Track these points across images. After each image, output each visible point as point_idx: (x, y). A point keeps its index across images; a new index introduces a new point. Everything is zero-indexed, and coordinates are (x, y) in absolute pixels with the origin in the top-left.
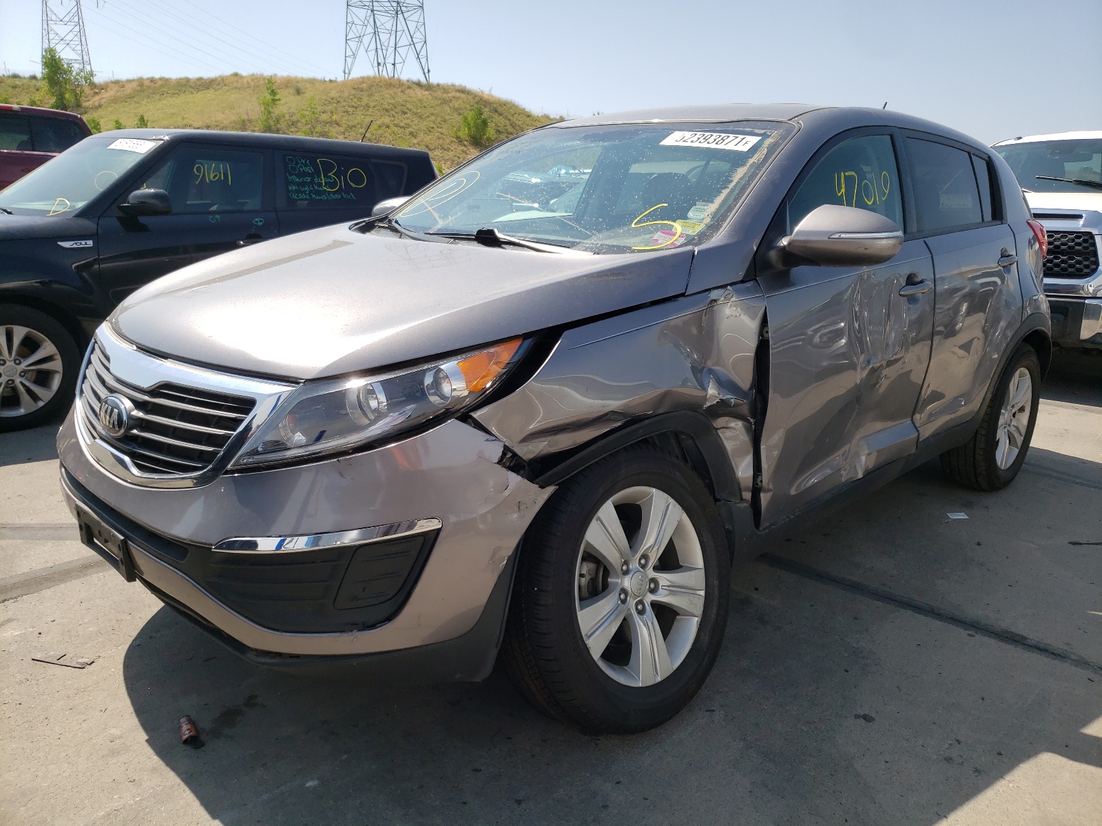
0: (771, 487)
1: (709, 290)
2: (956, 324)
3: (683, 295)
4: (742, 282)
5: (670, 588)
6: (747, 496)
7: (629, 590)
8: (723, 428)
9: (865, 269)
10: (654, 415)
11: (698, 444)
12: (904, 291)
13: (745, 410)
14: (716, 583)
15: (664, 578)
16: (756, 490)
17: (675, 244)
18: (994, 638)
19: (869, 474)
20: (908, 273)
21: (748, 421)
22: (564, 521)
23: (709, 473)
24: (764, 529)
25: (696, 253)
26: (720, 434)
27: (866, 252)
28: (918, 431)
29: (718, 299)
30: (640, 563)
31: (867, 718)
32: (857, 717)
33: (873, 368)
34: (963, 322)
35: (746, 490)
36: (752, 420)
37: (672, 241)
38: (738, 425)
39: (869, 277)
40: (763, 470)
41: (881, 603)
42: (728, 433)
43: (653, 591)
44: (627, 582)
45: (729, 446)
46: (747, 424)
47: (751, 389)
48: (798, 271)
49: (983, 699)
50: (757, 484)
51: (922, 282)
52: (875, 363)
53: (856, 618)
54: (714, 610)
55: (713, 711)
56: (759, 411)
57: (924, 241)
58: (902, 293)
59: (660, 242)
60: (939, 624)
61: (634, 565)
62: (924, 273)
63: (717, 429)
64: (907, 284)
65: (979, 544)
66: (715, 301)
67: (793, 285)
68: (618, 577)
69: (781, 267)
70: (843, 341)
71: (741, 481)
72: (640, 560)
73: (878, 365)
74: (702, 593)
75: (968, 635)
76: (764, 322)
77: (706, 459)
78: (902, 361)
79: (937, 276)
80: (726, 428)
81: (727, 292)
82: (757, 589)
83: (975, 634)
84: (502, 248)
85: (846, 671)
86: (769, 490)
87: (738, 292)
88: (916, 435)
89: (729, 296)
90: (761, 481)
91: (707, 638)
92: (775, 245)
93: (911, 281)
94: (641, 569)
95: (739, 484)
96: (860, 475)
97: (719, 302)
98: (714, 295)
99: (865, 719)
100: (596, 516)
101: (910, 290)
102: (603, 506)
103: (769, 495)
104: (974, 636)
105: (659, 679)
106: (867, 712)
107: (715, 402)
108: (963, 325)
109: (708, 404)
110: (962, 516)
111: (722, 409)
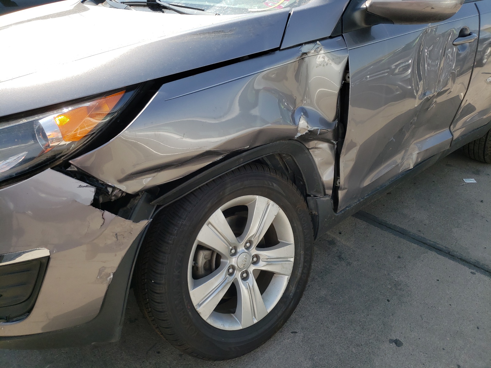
0: (346, 186)
1: (301, 45)
2: (483, 60)
3: (278, 49)
4: (331, 37)
5: (268, 260)
6: (330, 192)
7: (236, 265)
8: (313, 148)
9: (430, 26)
10: (251, 148)
11: (295, 159)
12: (456, 42)
13: (330, 136)
14: (302, 252)
15: (265, 254)
16: (336, 188)
17: (281, 6)
18: (488, 276)
19: (418, 166)
20: (462, 27)
21: (332, 143)
22: (176, 232)
23: (302, 178)
24: (341, 211)
25: (292, 13)
26: (311, 153)
27: (433, 11)
28: (452, 135)
29: (309, 52)
30: (245, 246)
31: (398, 343)
32: (391, 341)
33: (427, 98)
34: (487, 59)
35: (329, 188)
36: (334, 142)
37: (279, 4)
38: (325, 146)
39: (432, 30)
40: (340, 176)
41: (416, 246)
42: (317, 151)
43: (254, 263)
44: (234, 261)
45: (317, 160)
46: (332, 145)
47: (334, 120)
48: (376, 28)
49: (478, 328)
50: (337, 184)
51: (470, 34)
52: (429, 95)
53: (399, 257)
54: (300, 270)
55: (296, 332)
56: (340, 135)
57: (475, 4)
58: (455, 43)
59: (270, 4)
60: (452, 262)
61: (241, 249)
62: (472, 27)
63: (308, 149)
64: (459, 36)
65: (482, 201)
66: (306, 53)
67: (374, 39)
68: (227, 259)
69: (364, 25)
70: (410, 71)
71: (325, 182)
72: (246, 243)
73: (431, 96)
74: (292, 260)
75: (471, 272)
76: (347, 69)
77: (301, 170)
78: (448, 92)
79: (481, 29)
80: (315, 148)
81: (317, 46)
82: (340, 233)
83: (476, 272)
84: (163, 12)
85: (388, 301)
86: (344, 189)
87: (326, 46)
88: (451, 137)
89: (319, 50)
90: (339, 183)
91: (293, 289)
92: (358, 7)
93: (463, 34)
94: (246, 251)
95: (323, 186)
96: (412, 167)
97: (309, 55)
98: (305, 48)
99: (396, 343)
100: (207, 222)
101: (462, 41)
102: (213, 214)
103: (345, 191)
104: (475, 274)
105: (255, 321)
106: (398, 338)
107: (304, 133)
108: (487, 61)
109: (299, 135)
110: (472, 181)
111: (311, 136)
